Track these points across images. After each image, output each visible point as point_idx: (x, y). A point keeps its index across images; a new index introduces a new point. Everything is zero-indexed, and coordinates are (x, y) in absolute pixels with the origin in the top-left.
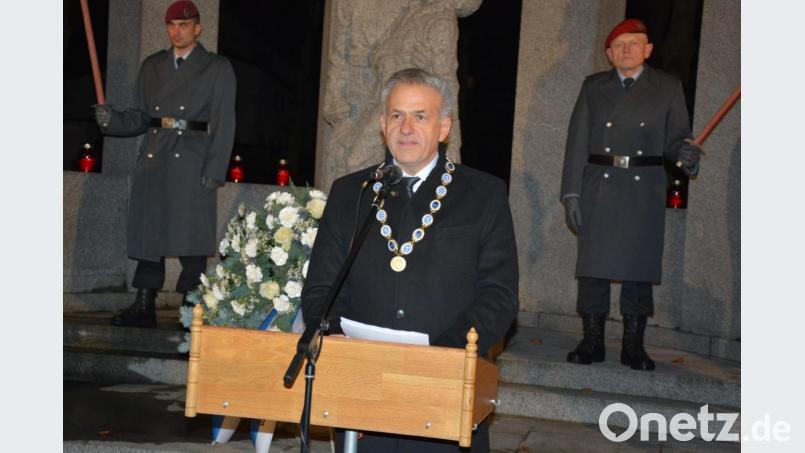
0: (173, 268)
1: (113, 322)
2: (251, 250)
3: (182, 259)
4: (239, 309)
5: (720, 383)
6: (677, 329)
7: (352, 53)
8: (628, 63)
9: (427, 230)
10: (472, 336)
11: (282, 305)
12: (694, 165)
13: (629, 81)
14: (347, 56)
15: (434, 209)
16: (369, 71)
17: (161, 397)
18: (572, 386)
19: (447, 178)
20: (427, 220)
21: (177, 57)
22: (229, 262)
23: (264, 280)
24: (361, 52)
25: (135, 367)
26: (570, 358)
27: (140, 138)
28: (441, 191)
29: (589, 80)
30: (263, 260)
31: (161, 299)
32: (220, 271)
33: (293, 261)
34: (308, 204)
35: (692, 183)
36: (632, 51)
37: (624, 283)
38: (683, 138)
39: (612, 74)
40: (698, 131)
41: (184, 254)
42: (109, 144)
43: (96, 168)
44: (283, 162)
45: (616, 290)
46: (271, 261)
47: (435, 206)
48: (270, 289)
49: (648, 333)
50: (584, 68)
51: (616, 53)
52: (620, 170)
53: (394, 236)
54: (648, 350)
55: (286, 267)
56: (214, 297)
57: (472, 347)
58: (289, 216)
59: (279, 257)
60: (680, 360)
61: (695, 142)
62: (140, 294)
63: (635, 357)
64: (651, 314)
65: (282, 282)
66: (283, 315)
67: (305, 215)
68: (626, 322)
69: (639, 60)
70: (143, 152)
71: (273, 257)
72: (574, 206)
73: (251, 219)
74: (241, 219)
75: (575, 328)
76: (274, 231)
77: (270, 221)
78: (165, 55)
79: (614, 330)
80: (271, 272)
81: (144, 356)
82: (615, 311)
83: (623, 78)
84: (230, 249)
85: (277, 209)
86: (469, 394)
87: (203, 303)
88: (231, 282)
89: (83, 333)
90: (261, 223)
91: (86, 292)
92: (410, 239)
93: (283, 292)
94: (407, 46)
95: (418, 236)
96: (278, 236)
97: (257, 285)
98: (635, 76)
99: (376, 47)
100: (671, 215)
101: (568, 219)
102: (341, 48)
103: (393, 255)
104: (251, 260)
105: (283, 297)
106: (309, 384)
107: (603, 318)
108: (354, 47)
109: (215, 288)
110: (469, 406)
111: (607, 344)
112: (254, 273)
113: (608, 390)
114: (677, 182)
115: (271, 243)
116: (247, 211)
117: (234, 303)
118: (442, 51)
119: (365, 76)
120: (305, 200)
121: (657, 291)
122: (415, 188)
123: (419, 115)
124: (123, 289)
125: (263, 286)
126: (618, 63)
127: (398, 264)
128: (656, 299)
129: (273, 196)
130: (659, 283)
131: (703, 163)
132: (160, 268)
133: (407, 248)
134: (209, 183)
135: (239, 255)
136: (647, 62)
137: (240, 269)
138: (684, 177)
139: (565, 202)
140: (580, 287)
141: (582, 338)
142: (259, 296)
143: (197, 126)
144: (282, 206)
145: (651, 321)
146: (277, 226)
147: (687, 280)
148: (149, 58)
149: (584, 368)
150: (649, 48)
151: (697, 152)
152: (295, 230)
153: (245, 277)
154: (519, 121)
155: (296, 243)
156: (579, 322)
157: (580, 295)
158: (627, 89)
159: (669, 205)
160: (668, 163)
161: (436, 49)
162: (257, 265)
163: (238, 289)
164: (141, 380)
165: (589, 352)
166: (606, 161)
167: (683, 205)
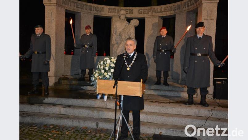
0: (87, 71)
1: (78, 80)
2: (102, 67)
3: (89, 69)
4: (101, 77)
5: (179, 87)
6: (172, 79)
7: (117, 33)
8: (163, 34)
9: (133, 63)
10: (142, 80)
11: (108, 76)
12: (175, 51)
13: (164, 37)
14: (116, 34)
15: (134, 60)
16: (120, 36)
17: (87, 92)
18: (156, 89)
19: (136, 55)
20: (133, 62)
21: (87, 35)
22: (98, 69)
23: (104, 72)
24: (118, 33)
25: (82, 87)
26: (155, 84)
27: (81, 49)
28: (135, 57)
29: (157, 37)
30: (104, 69)
31: (85, 76)
32: (97, 71)
33: (109, 69)
34: (112, 60)
35: (174, 54)
36: (164, 32)
37: (164, 71)
38: (173, 47)
39: (161, 36)
40: (175, 45)
41: (89, 68)
42: (76, 50)
43: (73, 54)
44: (104, 52)
45: (162, 72)
46: (105, 69)
47: (134, 59)
48: (105, 74)
49: (168, 80)
50: (156, 35)
51: (161, 32)
52: (163, 52)
53: (128, 64)
54: (168, 82)
55: (108, 70)
56: (96, 75)
57: (142, 82)
58: (108, 62)
59: (107, 68)
60: (173, 84)
61: (175, 47)
62: (82, 75)
63: (166, 84)
64: (168, 76)
65: (107, 73)
66: (108, 78)
67: (111, 61)
68: (164, 78)
69: (165, 34)
70: (82, 51)
71: (106, 68)
72: (155, 58)
73: (102, 62)
74: (100, 62)
75: (156, 79)
76: (106, 64)
77: (105, 62)
78: (85, 35)
79: (162, 79)
80: (106, 71)
81: (84, 85)
82: (162, 76)
83: (163, 37)
84: (98, 67)
85: (106, 61)
86: (141, 89)
87: (94, 76)
88: (99, 73)
89: (73, 82)
90: (104, 63)
91: (73, 75)
92: (130, 65)
93: (108, 74)
94: (126, 32)
95: (131, 64)
96: (107, 65)
97: (103, 73)
98: (165, 36)
99: (121, 32)
100: (171, 60)
101: (154, 61)
102: (115, 32)
103: (127, 67)
104: (102, 69)
105: (108, 75)
106: (117, 88)
107: (160, 77)
108: (117, 32)
109: (96, 74)
110: (141, 91)
111: (161, 82)
112: (103, 71)
113: (161, 89)
114: (172, 54)
115: (106, 66)
116: (101, 61)
117: (100, 76)
118: (132, 33)
119: (119, 37)
120: (110, 59)
121: (169, 72)
122: (131, 56)
123: (131, 45)
124: (79, 74)
125: (104, 73)
126: (162, 34)
127: (128, 69)
128: (169, 74)
129: (105, 58)
130: (169, 71)
131: (176, 51)
132: (85, 71)
133: (130, 66)
134: (93, 56)
135: (100, 68)
136: (166, 34)
137: (100, 71)
138: (173, 53)
139: (154, 58)
140: (156, 72)
141: (157, 81)
142: (104, 75)
143: (91, 46)
144: (107, 60)
145: (168, 78)
146: (107, 63)
147: (174, 70)
148: (83, 35)
149: (158, 86)
150: (167, 31)
151: (175, 49)
152: (109, 64)
153: (101, 72)
154: (145, 44)
155: (110, 66)
156: (156, 78)
157: (156, 74)
158: (163, 38)
159: (171, 58)
160: (170, 51)
161: (131, 32)
162: (103, 70)
163: (100, 74)
164: (83, 90)
165: (158, 83)
166: (160, 51)
167: (173, 58)
